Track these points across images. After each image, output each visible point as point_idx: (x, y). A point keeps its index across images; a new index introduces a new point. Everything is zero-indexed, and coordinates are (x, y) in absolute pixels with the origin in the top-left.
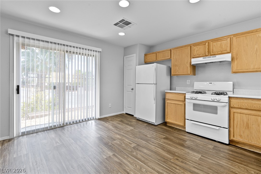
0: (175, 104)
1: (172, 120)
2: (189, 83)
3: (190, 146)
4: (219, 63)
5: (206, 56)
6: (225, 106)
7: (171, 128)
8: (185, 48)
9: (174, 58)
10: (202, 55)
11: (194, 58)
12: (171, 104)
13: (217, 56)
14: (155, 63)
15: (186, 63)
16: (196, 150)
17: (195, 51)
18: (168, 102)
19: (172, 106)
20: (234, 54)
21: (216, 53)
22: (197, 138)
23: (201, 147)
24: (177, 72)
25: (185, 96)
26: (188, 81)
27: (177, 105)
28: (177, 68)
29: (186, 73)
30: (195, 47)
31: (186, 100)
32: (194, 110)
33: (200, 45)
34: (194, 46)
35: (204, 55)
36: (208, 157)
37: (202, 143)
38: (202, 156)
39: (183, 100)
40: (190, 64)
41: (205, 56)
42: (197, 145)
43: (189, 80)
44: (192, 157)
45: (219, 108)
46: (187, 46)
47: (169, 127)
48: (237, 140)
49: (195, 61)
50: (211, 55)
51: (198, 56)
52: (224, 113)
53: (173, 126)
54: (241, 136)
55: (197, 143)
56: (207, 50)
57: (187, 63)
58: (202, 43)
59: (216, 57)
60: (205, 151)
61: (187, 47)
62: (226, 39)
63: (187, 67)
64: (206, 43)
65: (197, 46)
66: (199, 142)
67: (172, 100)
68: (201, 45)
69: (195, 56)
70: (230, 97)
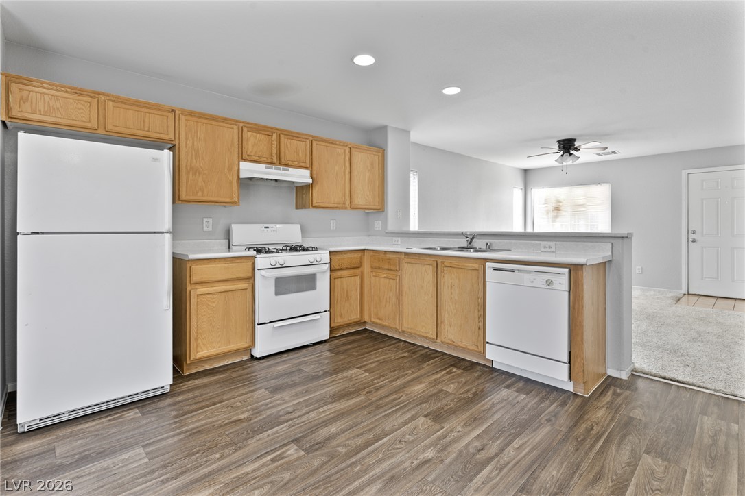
0: (223, 294)
1: (214, 348)
3: (322, 370)
5: (273, 163)
6: (324, 272)
7: (217, 373)
8: (225, 125)
9: (190, 143)
10: (265, 159)
11: (245, 160)
12: (208, 296)
13: (290, 169)
15: (226, 169)
17: (250, 143)
18: (201, 290)
19: (214, 302)
20: (314, 172)
21: (291, 163)
23: (326, 361)
24: (200, 193)
25: (254, 264)
26: (208, 222)
27: (230, 293)
28: (200, 179)
29: (228, 200)
30: (250, 133)
31: (258, 274)
32: (277, 293)
33: (260, 133)
34: (248, 131)
35: (269, 160)
39: (250, 275)
40: (238, 177)
41: (269, 163)
42: (319, 363)
43: (210, 220)
45: (318, 276)
46: (231, 124)
47: (206, 375)
49: (248, 170)
50: (280, 164)
51: (257, 158)
52: (323, 283)
56: (274, 151)
57: (230, 169)
58: (265, 130)
59: (288, 170)
61: (230, 126)
62: (304, 140)
63: (231, 183)
64: (273, 133)
65: (255, 134)
67: (212, 284)
68: (263, 134)
69: (249, 158)
70: (330, 253)
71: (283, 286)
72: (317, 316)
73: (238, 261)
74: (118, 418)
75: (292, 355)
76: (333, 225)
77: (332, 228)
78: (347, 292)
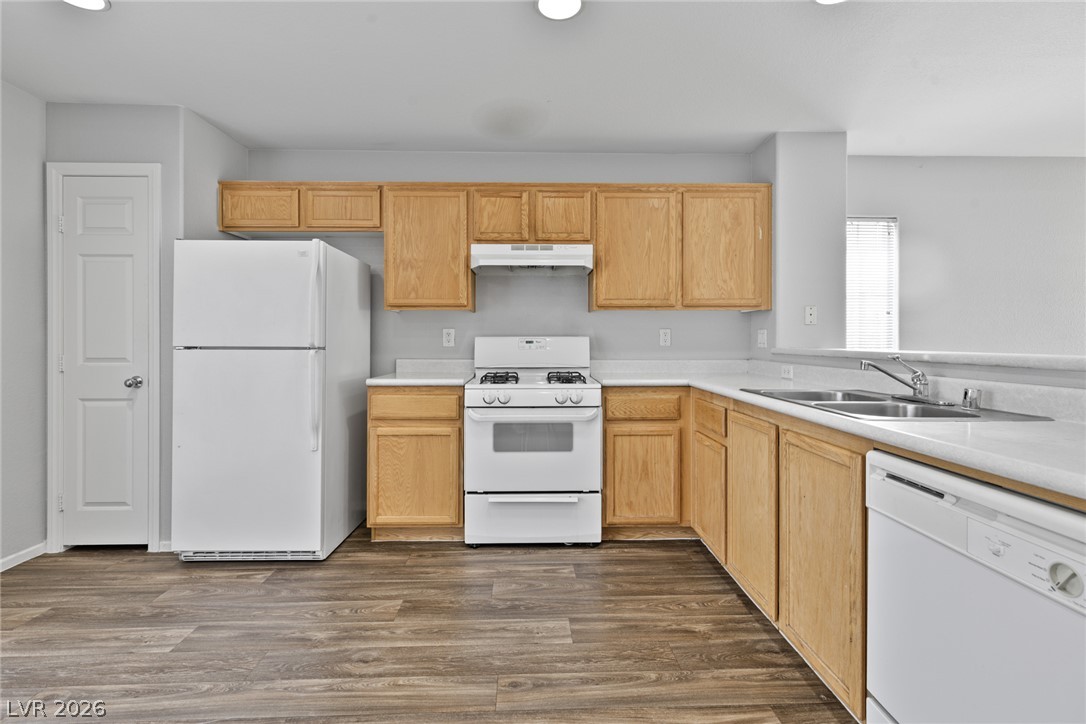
0: (414, 439)
1: (401, 514)
2: (452, 344)
3: (516, 600)
4: (549, 273)
5: (523, 241)
6: (592, 420)
7: (401, 550)
8: (448, 194)
9: (399, 227)
10: (509, 235)
11: (479, 241)
12: (395, 439)
13: (555, 246)
14: (314, 240)
15: (449, 258)
16: (540, 606)
17: (485, 214)
18: (384, 429)
19: (402, 448)
20: (601, 247)
21: (554, 236)
22: (512, 558)
23: (545, 585)
24: (413, 295)
25: (461, 399)
26: (449, 334)
27: (426, 438)
28: (413, 275)
29: (451, 302)
30: (484, 200)
31: (468, 413)
32: (497, 448)
33: (502, 196)
34: (482, 196)
35: (516, 237)
36: (589, 616)
37: (538, 571)
38: (572, 620)
39: (454, 414)
40: (468, 265)
41: (518, 240)
42: (530, 585)
43: (452, 331)
44: (546, 642)
45: (576, 429)
46: (455, 191)
47: (389, 550)
48: (623, 520)
49: (485, 255)
50: (538, 241)
51: (496, 235)
52: (589, 441)
53: (402, 538)
54: (630, 505)
55: (527, 575)
56: (525, 221)
57: (455, 257)
58: (509, 191)
59: (551, 249)
60: (565, 597)
61: (453, 194)
62: (580, 194)
63: (456, 277)
64: (521, 192)
65: (493, 199)
66: (529, 572)
67: (399, 423)
68: (505, 197)
69: (483, 237)
70: (604, 388)
71: (506, 437)
72: (574, 498)
73: (437, 392)
74: (247, 577)
75: (520, 554)
76: (665, 337)
77: (662, 343)
78: (645, 463)
